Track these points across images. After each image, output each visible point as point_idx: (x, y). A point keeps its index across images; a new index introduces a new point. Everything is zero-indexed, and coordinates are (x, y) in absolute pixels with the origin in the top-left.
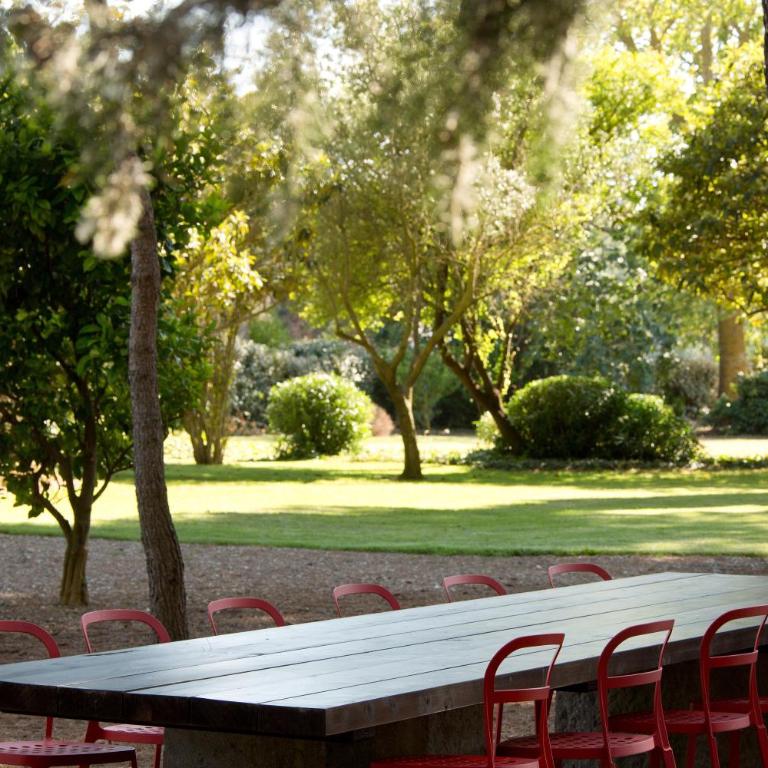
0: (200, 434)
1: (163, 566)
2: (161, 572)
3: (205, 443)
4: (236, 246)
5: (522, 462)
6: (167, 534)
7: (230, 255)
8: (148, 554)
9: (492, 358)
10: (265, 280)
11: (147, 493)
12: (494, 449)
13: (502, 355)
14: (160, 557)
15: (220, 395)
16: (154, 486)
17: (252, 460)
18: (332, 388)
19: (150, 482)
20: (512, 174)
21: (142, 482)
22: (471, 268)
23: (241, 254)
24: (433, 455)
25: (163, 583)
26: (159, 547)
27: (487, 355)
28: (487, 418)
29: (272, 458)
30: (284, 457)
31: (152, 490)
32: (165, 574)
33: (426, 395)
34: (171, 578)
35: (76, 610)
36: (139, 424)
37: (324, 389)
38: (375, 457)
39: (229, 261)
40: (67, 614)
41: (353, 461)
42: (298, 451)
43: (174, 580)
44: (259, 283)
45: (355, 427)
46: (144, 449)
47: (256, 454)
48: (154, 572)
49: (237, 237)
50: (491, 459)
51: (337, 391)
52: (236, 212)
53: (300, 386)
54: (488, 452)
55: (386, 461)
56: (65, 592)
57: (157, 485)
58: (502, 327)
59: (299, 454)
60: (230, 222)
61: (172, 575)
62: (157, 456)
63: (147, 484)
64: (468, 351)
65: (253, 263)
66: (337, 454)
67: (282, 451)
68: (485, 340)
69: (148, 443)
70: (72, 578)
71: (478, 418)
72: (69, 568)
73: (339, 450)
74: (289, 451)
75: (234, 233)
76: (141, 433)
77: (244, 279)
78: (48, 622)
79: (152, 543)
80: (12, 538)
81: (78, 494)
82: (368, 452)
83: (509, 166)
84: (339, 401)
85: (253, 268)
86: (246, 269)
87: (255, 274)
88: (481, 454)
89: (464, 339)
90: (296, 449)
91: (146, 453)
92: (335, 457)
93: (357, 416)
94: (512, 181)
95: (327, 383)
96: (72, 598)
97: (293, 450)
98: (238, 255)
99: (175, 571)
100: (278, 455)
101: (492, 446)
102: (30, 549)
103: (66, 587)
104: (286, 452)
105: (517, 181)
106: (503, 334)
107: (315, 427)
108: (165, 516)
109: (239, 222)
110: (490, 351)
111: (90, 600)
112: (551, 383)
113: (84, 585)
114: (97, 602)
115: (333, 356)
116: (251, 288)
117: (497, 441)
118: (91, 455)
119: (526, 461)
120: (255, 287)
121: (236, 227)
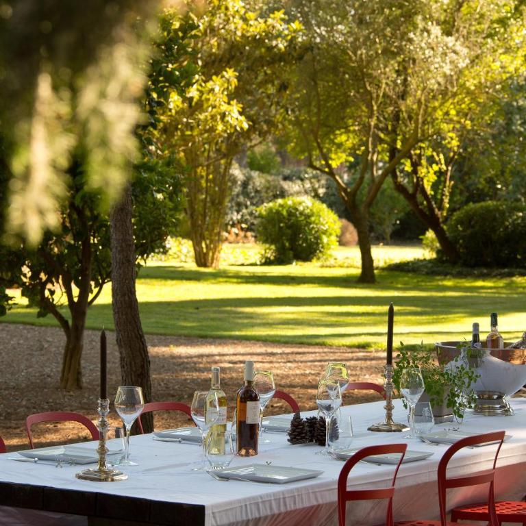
0: (201, 243)
1: (133, 363)
2: (131, 368)
3: (205, 250)
4: (227, 95)
5: (457, 270)
6: (136, 337)
7: (223, 103)
8: (121, 353)
9: (435, 186)
10: (251, 123)
11: (121, 303)
12: (435, 259)
13: (442, 184)
14: (131, 356)
15: (217, 213)
16: (127, 298)
17: (243, 265)
18: (308, 208)
19: (123, 295)
20: (450, 40)
21: (117, 295)
22: (417, 115)
23: (232, 102)
24: (385, 263)
25: (133, 377)
26: (130, 347)
27: (431, 184)
28: (430, 234)
29: (258, 263)
30: (268, 262)
31: (125, 300)
32: (134, 369)
33: (387, 213)
34: (139, 372)
35: (72, 393)
36: (116, 249)
37: (301, 208)
38: (340, 263)
39: (222, 108)
40: (64, 396)
41: (322, 266)
42: (279, 258)
43: (142, 374)
44: (246, 126)
45: (325, 239)
46: (120, 268)
47: (247, 259)
48: (126, 367)
49: (228, 88)
50: (432, 267)
51: (311, 210)
52: (228, 69)
53: (281, 206)
54: (430, 261)
55: (348, 267)
56: (64, 379)
57: (129, 298)
58: (443, 162)
59: (280, 260)
60: (223, 77)
61: (140, 370)
62: (130, 274)
63: (121, 297)
64: (415, 180)
65: (241, 110)
66: (310, 261)
67: (267, 258)
68: (429, 172)
69: (123, 263)
70: (70, 368)
71: (424, 234)
72: (68, 359)
73: (313, 258)
74: (272, 258)
75: (226, 85)
76: (117, 255)
77: (234, 122)
78: (47, 403)
79: (125, 344)
80: (36, 329)
81: (76, 300)
82: (336, 259)
83: (448, 33)
84: (313, 219)
85: (241, 113)
86: (235, 114)
87: (242, 118)
88: (424, 263)
89: (412, 171)
90: (278, 256)
91: (121, 272)
92: (309, 263)
93: (326, 231)
94: (450, 45)
95: (304, 204)
96: (69, 384)
97: (275, 257)
98: (229, 103)
99: (143, 367)
100: (263, 261)
101: (434, 256)
102: (48, 339)
103: (65, 374)
104: (269, 258)
105: (454, 45)
106: (444, 167)
107: (293, 239)
108: (136, 322)
109: (230, 77)
110: (432, 180)
111: (85, 385)
112: (482, 207)
113: (79, 373)
114: (90, 387)
115: (313, 180)
116: (238, 129)
117: (438, 252)
118: (87, 269)
119: (460, 269)
120: (242, 128)
121: (228, 81)
